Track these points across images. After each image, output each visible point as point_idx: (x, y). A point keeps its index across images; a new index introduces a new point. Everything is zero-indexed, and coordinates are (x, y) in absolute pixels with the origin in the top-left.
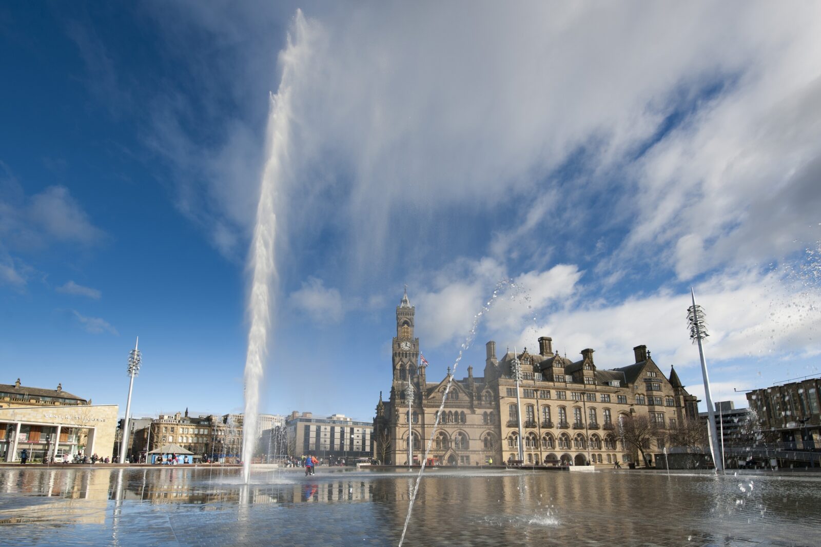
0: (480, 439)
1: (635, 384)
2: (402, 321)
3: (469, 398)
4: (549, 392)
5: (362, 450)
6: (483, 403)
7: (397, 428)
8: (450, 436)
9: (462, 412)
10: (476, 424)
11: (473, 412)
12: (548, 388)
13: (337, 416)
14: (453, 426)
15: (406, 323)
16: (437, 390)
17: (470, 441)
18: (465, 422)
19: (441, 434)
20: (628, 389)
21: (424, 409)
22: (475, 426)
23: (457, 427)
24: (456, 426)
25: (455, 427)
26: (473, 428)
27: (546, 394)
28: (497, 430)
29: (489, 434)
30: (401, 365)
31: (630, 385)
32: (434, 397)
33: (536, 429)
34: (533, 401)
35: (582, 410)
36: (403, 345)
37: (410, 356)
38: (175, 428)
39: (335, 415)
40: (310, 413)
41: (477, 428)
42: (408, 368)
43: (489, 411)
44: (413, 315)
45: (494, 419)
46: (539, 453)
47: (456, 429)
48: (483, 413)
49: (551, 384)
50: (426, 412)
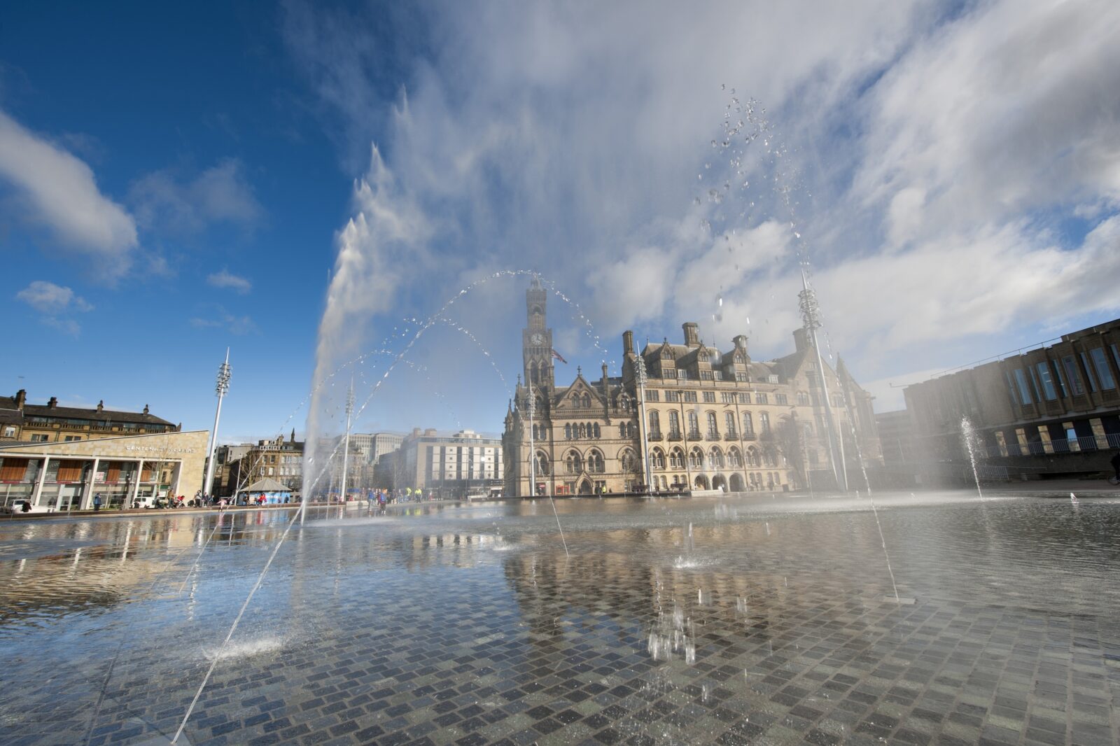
0: (617, 458)
1: (796, 379)
2: (533, 307)
3: (603, 404)
4: (695, 393)
5: (495, 477)
6: (619, 410)
7: (522, 447)
8: (583, 456)
9: (596, 424)
10: (613, 438)
11: (608, 423)
12: (693, 389)
13: (466, 432)
14: (586, 442)
15: (537, 310)
16: (566, 397)
17: (606, 461)
18: (600, 436)
19: (572, 453)
20: (787, 386)
21: (552, 421)
22: (611, 442)
23: (590, 444)
24: (589, 442)
25: (588, 444)
26: (609, 443)
27: (691, 397)
28: (636, 446)
29: (627, 451)
30: (533, 365)
31: (790, 380)
32: (563, 406)
33: (681, 442)
34: (677, 406)
35: (735, 415)
36: (534, 338)
37: (542, 351)
38: (276, 457)
39: (462, 432)
40: (434, 430)
41: (614, 443)
42: (540, 368)
43: (626, 421)
44: (545, 299)
45: (631, 432)
46: (686, 474)
47: (589, 446)
48: (619, 424)
49: (697, 383)
50: (554, 425)
